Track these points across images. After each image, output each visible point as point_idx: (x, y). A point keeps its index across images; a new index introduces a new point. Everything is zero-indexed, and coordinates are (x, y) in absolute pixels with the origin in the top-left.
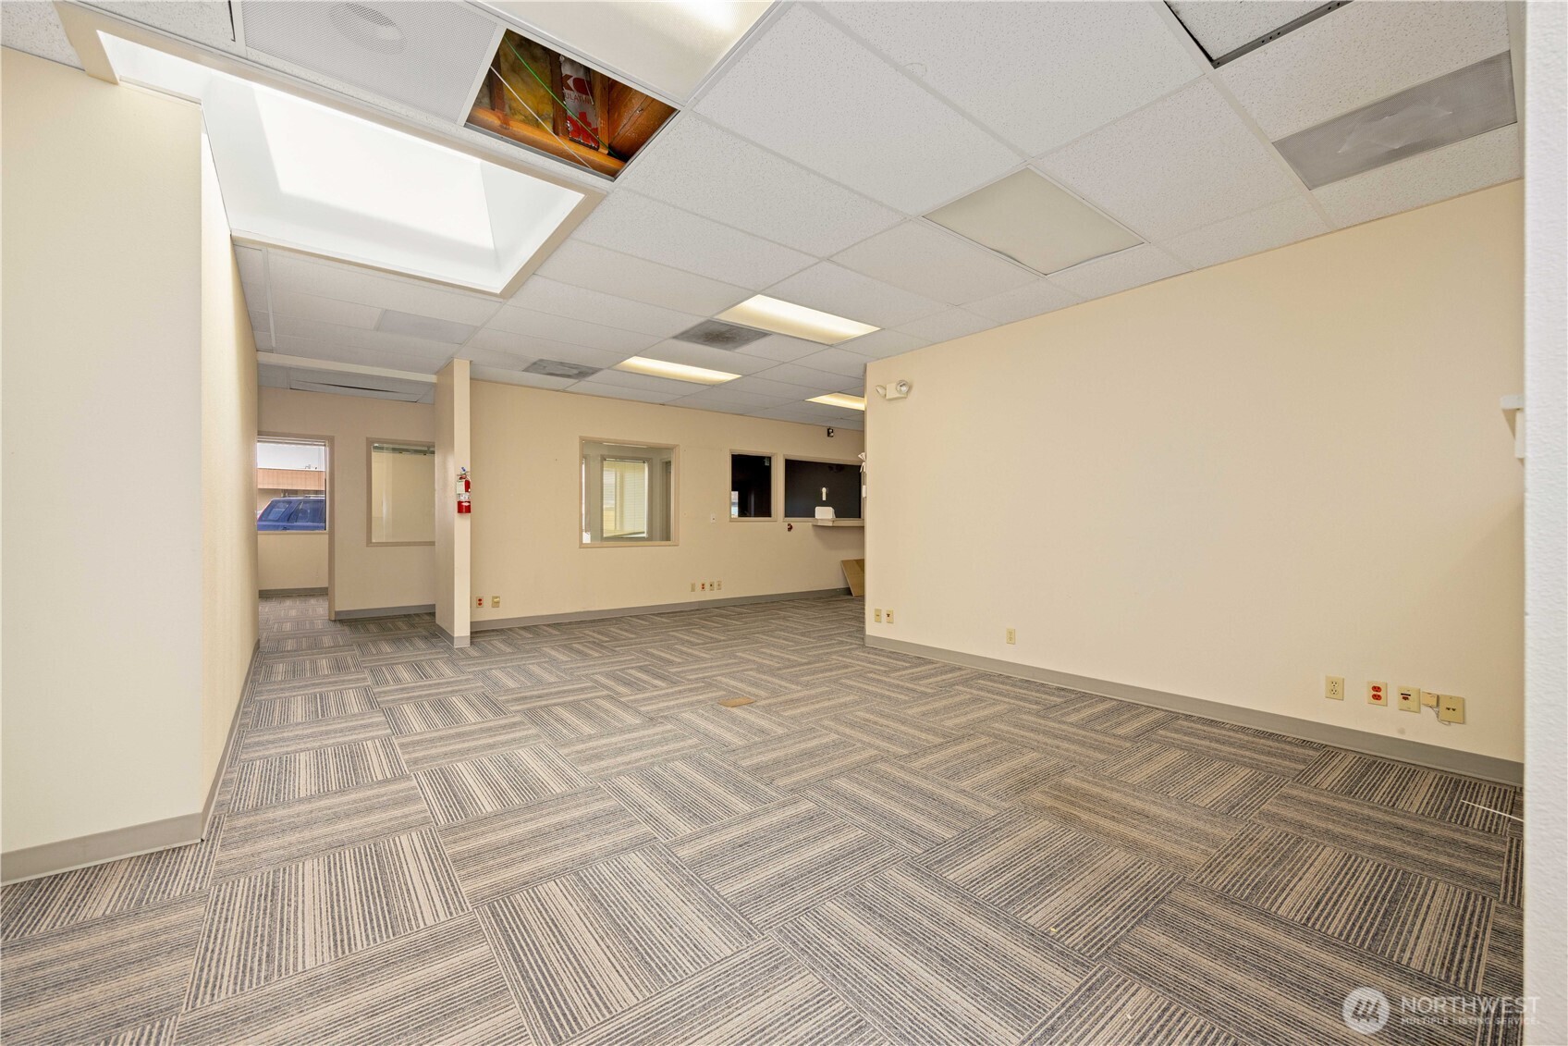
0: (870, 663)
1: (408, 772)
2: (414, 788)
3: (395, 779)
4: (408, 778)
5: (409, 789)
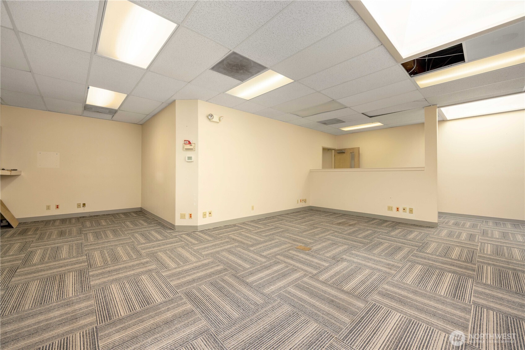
0: (237, 230)
1: (473, 306)
2: (474, 296)
3: (483, 306)
4: (474, 303)
5: (477, 297)
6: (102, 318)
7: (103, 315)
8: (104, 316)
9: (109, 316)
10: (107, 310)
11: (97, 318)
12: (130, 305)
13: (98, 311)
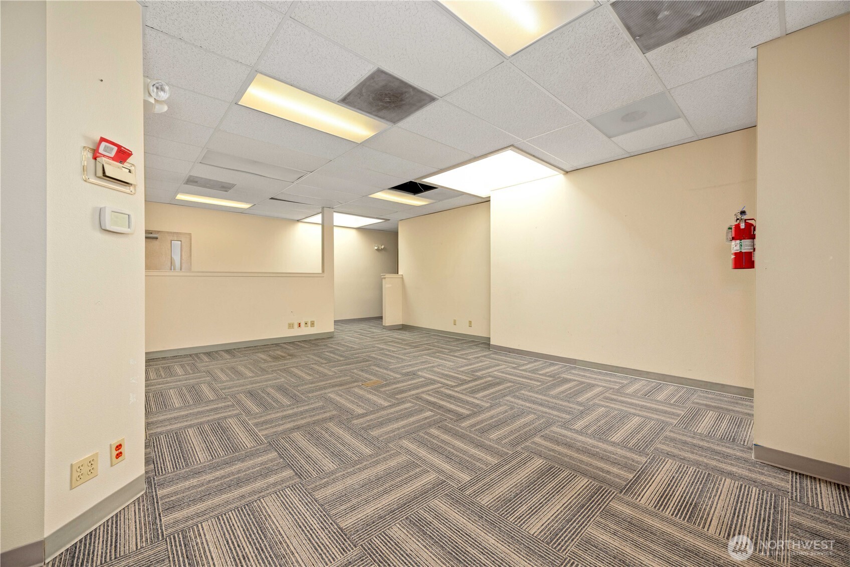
6: (606, 496)
7: (601, 498)
8: (602, 496)
9: (599, 490)
10: (590, 500)
11: (610, 501)
12: (565, 482)
13: (601, 507)
